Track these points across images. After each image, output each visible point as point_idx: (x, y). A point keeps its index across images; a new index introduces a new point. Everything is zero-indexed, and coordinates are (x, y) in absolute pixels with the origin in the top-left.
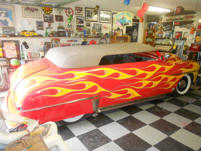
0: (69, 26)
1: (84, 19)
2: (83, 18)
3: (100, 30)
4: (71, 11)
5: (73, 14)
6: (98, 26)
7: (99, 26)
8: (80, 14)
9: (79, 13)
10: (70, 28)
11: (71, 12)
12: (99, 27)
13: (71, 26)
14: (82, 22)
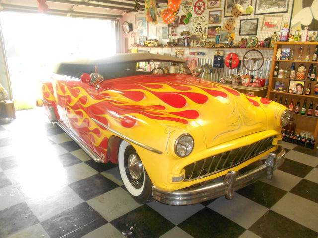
0: (197, 30)
1: (221, 15)
2: (219, 13)
3: (254, 33)
4: (203, 5)
5: (204, 10)
6: (250, 24)
7: (252, 24)
8: (215, 6)
9: (213, 5)
10: (199, 32)
11: (202, 7)
12: (253, 26)
13: (200, 30)
14: (217, 20)
